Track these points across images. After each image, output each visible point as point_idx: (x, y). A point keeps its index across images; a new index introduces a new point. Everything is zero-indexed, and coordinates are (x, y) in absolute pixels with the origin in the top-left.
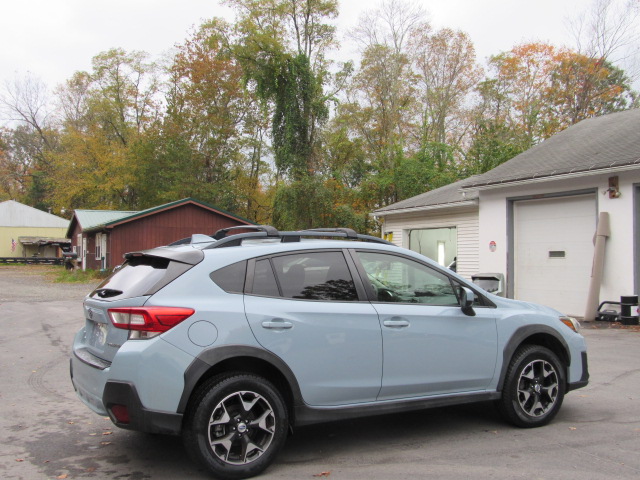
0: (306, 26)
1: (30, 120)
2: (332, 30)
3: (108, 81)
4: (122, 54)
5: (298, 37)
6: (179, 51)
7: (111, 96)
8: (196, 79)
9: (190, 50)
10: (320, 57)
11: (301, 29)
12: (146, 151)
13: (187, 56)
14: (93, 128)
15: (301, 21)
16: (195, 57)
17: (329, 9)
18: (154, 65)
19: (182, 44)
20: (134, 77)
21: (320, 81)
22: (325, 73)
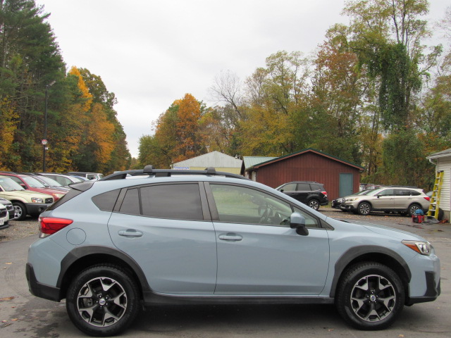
0: (403, 23)
1: (230, 100)
2: (425, 23)
3: (277, 73)
4: (285, 54)
5: (397, 31)
6: (320, 49)
7: (279, 82)
8: (331, 67)
9: (328, 48)
10: (416, 43)
11: (400, 25)
12: (299, 117)
13: (326, 52)
14: (268, 104)
15: (399, 19)
16: (332, 52)
17: (421, 8)
18: (305, 60)
19: (322, 45)
20: (293, 68)
21: (416, 61)
22: (420, 55)
